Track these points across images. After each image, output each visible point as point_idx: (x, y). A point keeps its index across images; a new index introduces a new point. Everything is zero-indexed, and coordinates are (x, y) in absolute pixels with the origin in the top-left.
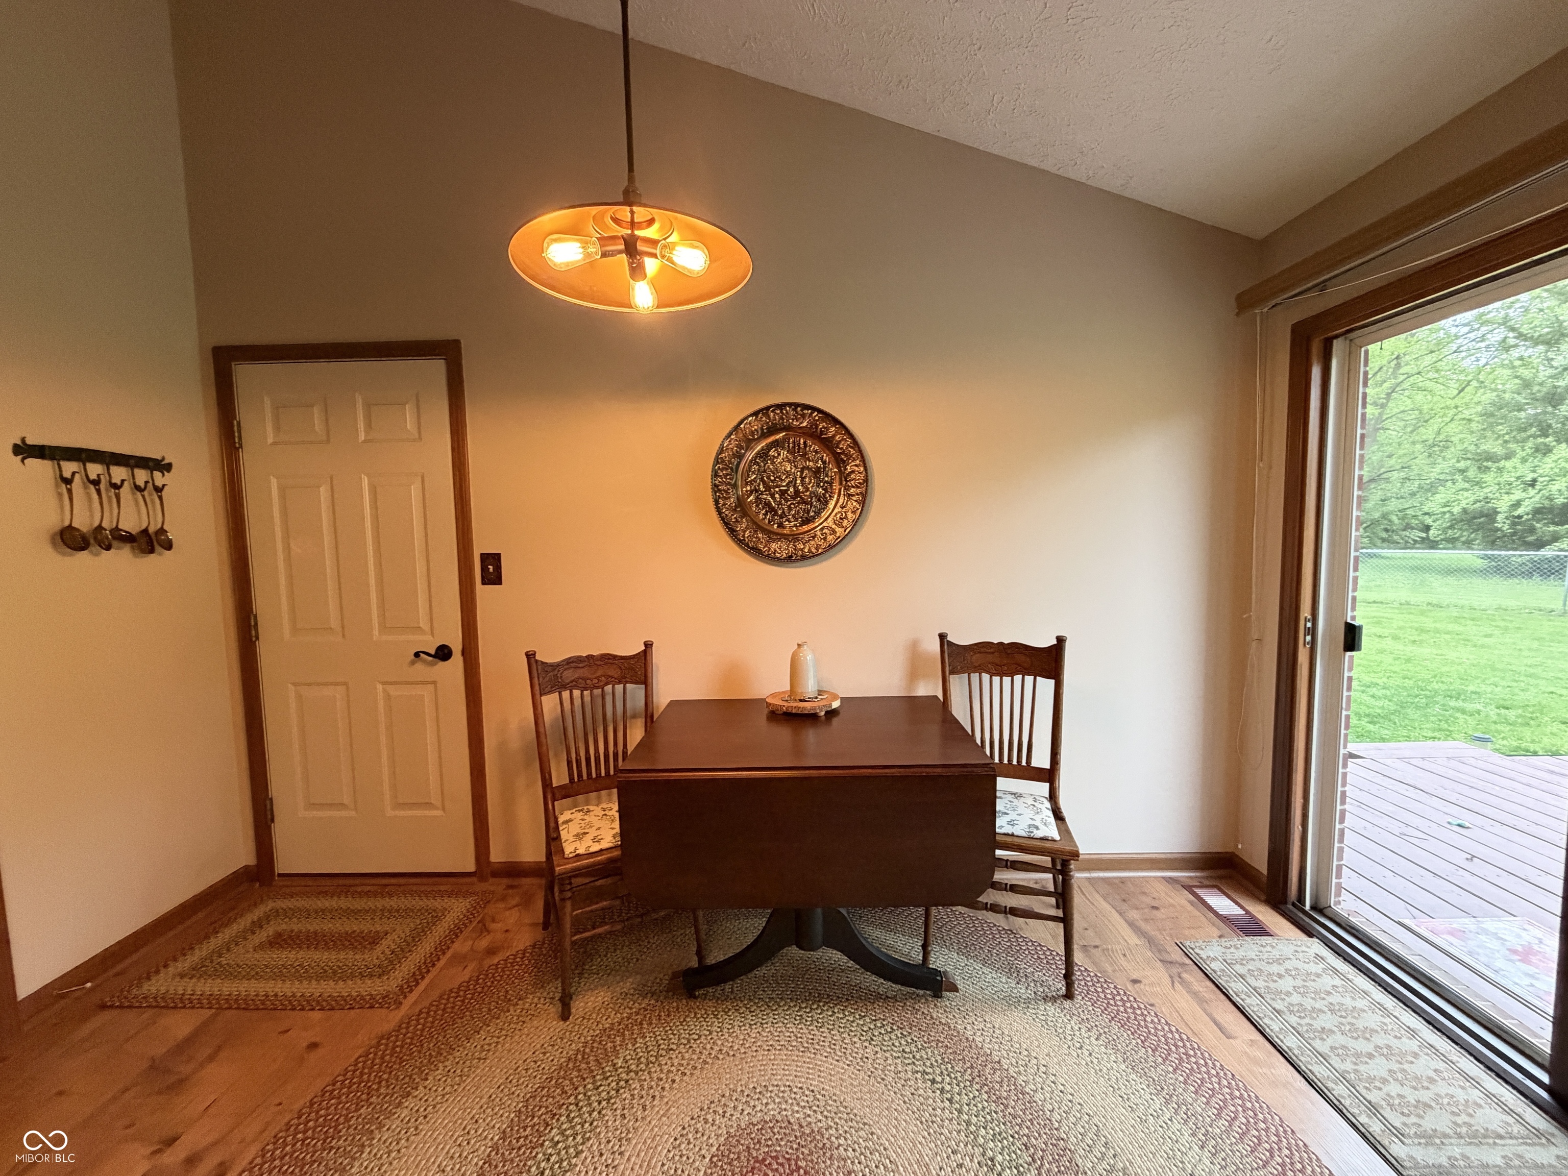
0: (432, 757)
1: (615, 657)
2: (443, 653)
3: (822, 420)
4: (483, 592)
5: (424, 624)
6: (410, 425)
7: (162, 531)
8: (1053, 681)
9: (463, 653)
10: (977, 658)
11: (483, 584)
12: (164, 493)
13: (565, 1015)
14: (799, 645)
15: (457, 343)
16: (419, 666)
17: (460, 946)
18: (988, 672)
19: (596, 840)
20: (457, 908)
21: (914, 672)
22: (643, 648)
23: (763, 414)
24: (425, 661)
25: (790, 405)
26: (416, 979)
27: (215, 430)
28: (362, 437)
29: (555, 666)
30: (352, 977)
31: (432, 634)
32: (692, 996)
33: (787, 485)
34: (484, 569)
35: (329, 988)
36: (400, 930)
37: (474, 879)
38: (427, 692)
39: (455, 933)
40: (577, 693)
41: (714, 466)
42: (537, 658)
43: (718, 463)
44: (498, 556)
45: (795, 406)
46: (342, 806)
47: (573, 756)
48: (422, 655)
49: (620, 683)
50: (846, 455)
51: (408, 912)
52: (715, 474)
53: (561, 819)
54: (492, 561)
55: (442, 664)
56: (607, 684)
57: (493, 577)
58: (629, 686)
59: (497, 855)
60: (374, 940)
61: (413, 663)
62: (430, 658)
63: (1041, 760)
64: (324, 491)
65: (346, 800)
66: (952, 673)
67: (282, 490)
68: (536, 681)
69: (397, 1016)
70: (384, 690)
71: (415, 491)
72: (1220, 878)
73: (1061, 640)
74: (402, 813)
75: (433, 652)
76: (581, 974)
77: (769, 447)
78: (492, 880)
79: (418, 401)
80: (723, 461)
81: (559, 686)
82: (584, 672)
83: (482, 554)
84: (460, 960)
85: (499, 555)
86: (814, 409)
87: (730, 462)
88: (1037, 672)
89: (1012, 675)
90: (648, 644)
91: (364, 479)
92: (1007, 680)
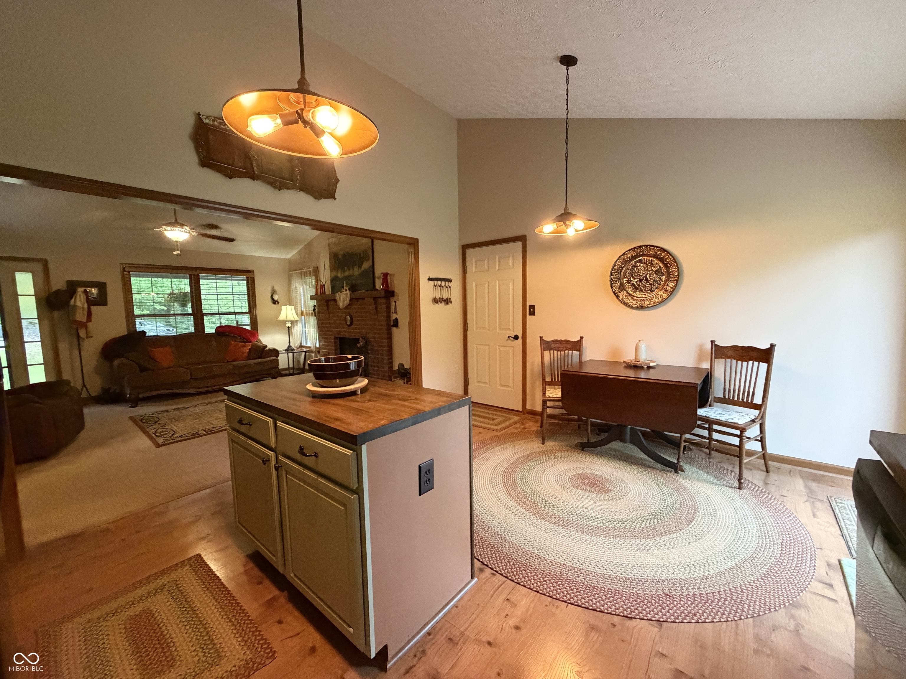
0: (511, 371)
1: (569, 341)
2: (516, 338)
3: (659, 250)
4: (529, 318)
5: (511, 328)
6: (511, 264)
7: (450, 299)
8: (767, 364)
9: (522, 338)
10: (730, 353)
11: (530, 315)
12: (451, 288)
13: (543, 443)
14: (639, 341)
15: (525, 236)
16: (509, 341)
17: (516, 426)
18: (735, 359)
19: (556, 394)
20: (516, 418)
21: (700, 358)
22: (580, 339)
23: (632, 250)
24: (510, 340)
25: (644, 246)
26: (504, 428)
27: (461, 268)
28: (497, 268)
29: (548, 342)
30: (489, 424)
31: (513, 331)
32: (583, 450)
33: (643, 278)
34: (530, 310)
35: (483, 425)
36: (500, 419)
37: (522, 413)
38: (510, 350)
39: (515, 423)
40: (555, 352)
41: (611, 272)
42: (543, 338)
43: (613, 270)
45: (646, 246)
46: (485, 383)
47: (553, 372)
48: (510, 338)
49: (570, 350)
50: (670, 264)
51: (502, 416)
52: (611, 275)
53: (547, 390)
54: (532, 307)
55: (515, 341)
56: (566, 350)
57: (532, 313)
58: (574, 352)
59: (528, 407)
60: (494, 419)
61: (507, 340)
62: (512, 339)
63: (758, 400)
64: (486, 286)
65: (487, 381)
66: (715, 358)
67: (476, 285)
68: (542, 345)
69: (499, 434)
70: (499, 348)
71: (511, 284)
73: (773, 346)
74: (502, 388)
75: (513, 337)
76: (550, 439)
77: (636, 263)
78: (527, 415)
79: (513, 255)
80: (615, 270)
81: (550, 349)
82: (557, 345)
83: (529, 305)
84: (516, 428)
85: (534, 305)
86: (655, 246)
87: (618, 270)
88: (760, 360)
89: (748, 361)
90: (582, 338)
91: (497, 281)
92: (745, 363)
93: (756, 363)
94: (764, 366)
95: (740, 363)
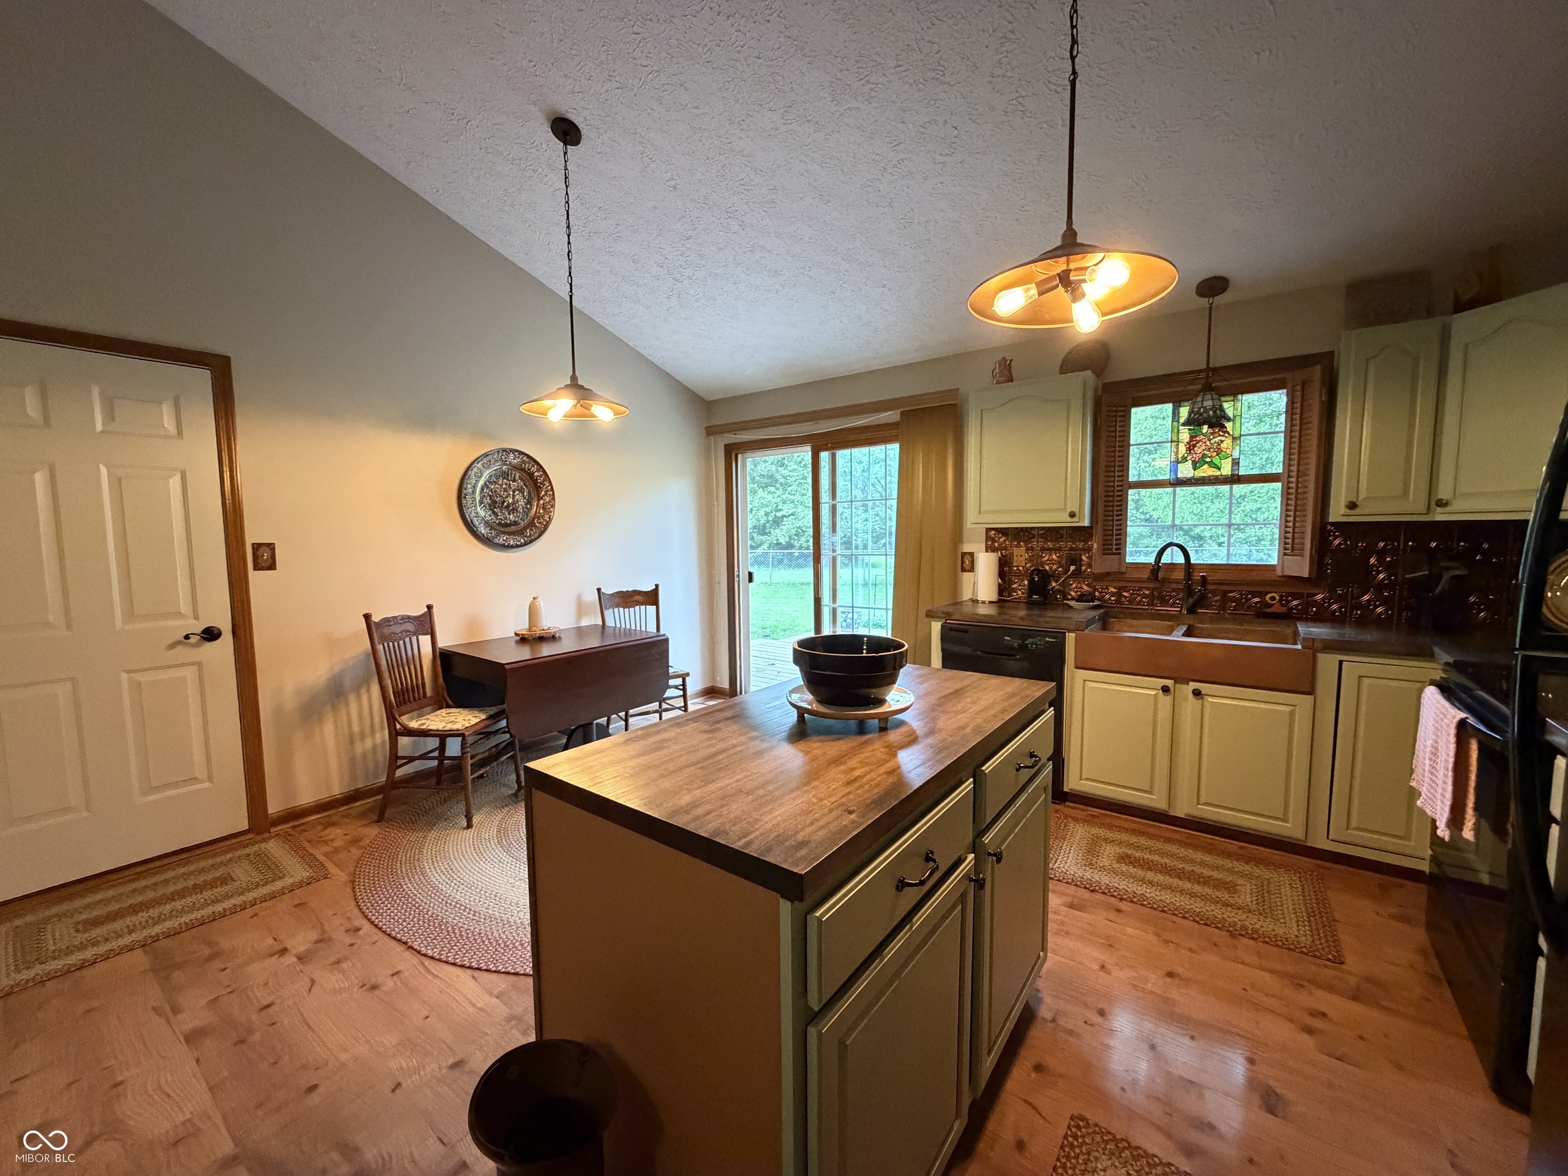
0: (196, 735)
1: (409, 617)
2: (211, 634)
3: (529, 462)
4: (257, 579)
5: (186, 609)
6: (169, 423)
8: (655, 607)
9: (234, 634)
10: (617, 600)
11: (255, 569)
14: (534, 598)
15: (225, 356)
16: (183, 646)
18: (622, 606)
21: (581, 611)
22: (427, 609)
24: (188, 643)
28: (99, 427)
31: (196, 617)
34: (256, 556)
37: (251, 836)
38: (189, 673)
41: (460, 484)
44: (271, 547)
49: (414, 635)
50: (542, 484)
54: (266, 547)
55: (208, 645)
56: (407, 637)
57: (268, 565)
58: (421, 637)
61: (175, 644)
62: (195, 640)
64: (40, 478)
65: (77, 804)
66: (606, 609)
68: (375, 635)
70: (131, 679)
71: (175, 483)
72: (710, 698)
73: (657, 586)
74: (153, 797)
75: (197, 633)
81: (383, 639)
83: (253, 544)
85: (273, 545)
88: (645, 603)
89: (634, 607)
90: (429, 607)
91: (104, 470)
92: (632, 610)
93: (643, 607)
94: (652, 609)
95: (627, 610)
